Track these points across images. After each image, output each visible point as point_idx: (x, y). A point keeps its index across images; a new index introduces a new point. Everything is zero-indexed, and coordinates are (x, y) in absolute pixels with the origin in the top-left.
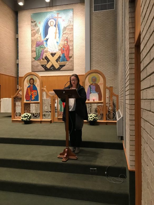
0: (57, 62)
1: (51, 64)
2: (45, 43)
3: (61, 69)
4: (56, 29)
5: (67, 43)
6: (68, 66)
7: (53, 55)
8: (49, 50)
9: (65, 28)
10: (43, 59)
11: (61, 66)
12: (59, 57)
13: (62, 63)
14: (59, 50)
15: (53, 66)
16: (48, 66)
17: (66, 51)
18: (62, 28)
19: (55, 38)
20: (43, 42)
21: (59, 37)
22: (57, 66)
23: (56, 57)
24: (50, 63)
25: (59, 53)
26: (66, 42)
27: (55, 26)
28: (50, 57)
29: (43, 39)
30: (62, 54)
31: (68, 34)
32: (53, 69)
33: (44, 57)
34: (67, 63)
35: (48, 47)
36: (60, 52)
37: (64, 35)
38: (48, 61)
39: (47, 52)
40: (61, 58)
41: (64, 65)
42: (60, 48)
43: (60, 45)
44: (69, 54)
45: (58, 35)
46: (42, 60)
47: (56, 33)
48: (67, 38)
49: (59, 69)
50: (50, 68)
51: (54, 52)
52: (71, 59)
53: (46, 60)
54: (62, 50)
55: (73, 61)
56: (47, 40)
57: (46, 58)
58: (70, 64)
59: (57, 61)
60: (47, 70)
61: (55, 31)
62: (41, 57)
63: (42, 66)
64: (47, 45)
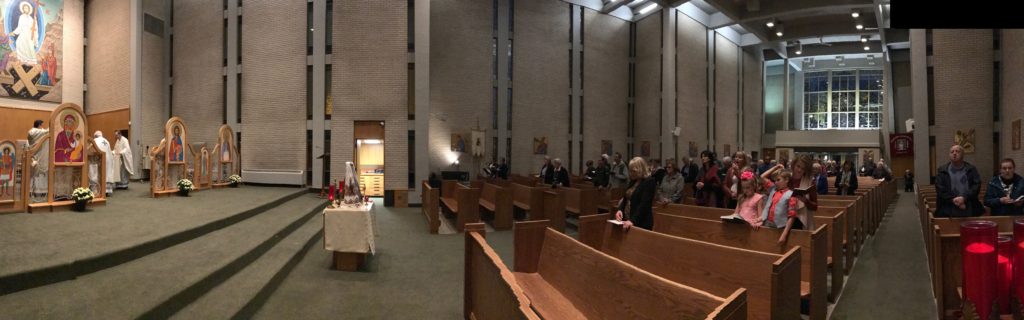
1: (22, 86)
2: (11, 42)
3: (42, 99)
4: (35, 24)
5: (53, 54)
6: (53, 95)
7: (27, 68)
8: (19, 58)
9: (49, 26)
10: (6, 73)
11: (42, 93)
12: (39, 76)
14: (38, 62)
15: (25, 89)
16: (17, 88)
17: (51, 67)
18: (44, 24)
19: (32, 37)
20: (7, 38)
21: (39, 39)
22: (33, 91)
23: (32, 74)
24: (19, 82)
25: (37, 69)
26: (50, 52)
27: (32, 15)
28: (20, 71)
29: (6, 32)
30: (44, 71)
32: (24, 95)
33: (8, 69)
35: (18, 51)
37: (48, 38)
38: (17, 78)
39: (15, 59)
40: (41, 79)
41: (47, 92)
42: (40, 59)
44: (55, 74)
45: (36, 36)
46: (3, 73)
47: (33, 29)
48: (53, 44)
49: (36, 98)
50: (21, 92)
51: (29, 64)
52: (58, 84)
53: (11, 76)
54: (43, 63)
55: (60, 88)
56: (16, 37)
57: (13, 71)
58: (57, 91)
59: (34, 81)
60: (12, 95)
61: (31, 25)
62: (3, 67)
63: (4, 85)
64: (15, 46)
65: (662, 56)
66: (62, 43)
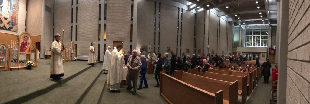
0: (8, 25)
1: (4, 25)
3: (10, 30)
4: (9, 3)
5: (15, 15)
6: (14, 29)
8: (3, 15)
9: (14, 5)
13: (11, 26)
17: (14, 19)
18: (13, 3)
19: (8, 8)
21: (10, 9)
22: (8, 27)
23: (7, 21)
24: (2, 23)
28: (3, 20)
30: (12, 20)
31: (16, 9)
34: (14, 27)
36: (10, 18)
37: (13, 9)
40: (10, 23)
41: (12, 28)
42: (10, 16)
43: (11, 14)
44: (15, 22)
45: (9, 7)
50: (3, 27)
51: (6, 17)
52: (17, 25)
54: (12, 18)
56: (2, 7)
57: (0, 20)
58: (16, 28)
65: (205, 24)
66: (18, 12)
